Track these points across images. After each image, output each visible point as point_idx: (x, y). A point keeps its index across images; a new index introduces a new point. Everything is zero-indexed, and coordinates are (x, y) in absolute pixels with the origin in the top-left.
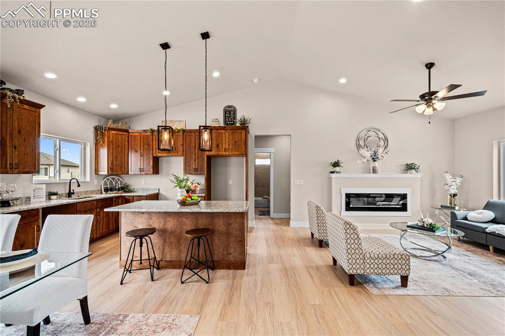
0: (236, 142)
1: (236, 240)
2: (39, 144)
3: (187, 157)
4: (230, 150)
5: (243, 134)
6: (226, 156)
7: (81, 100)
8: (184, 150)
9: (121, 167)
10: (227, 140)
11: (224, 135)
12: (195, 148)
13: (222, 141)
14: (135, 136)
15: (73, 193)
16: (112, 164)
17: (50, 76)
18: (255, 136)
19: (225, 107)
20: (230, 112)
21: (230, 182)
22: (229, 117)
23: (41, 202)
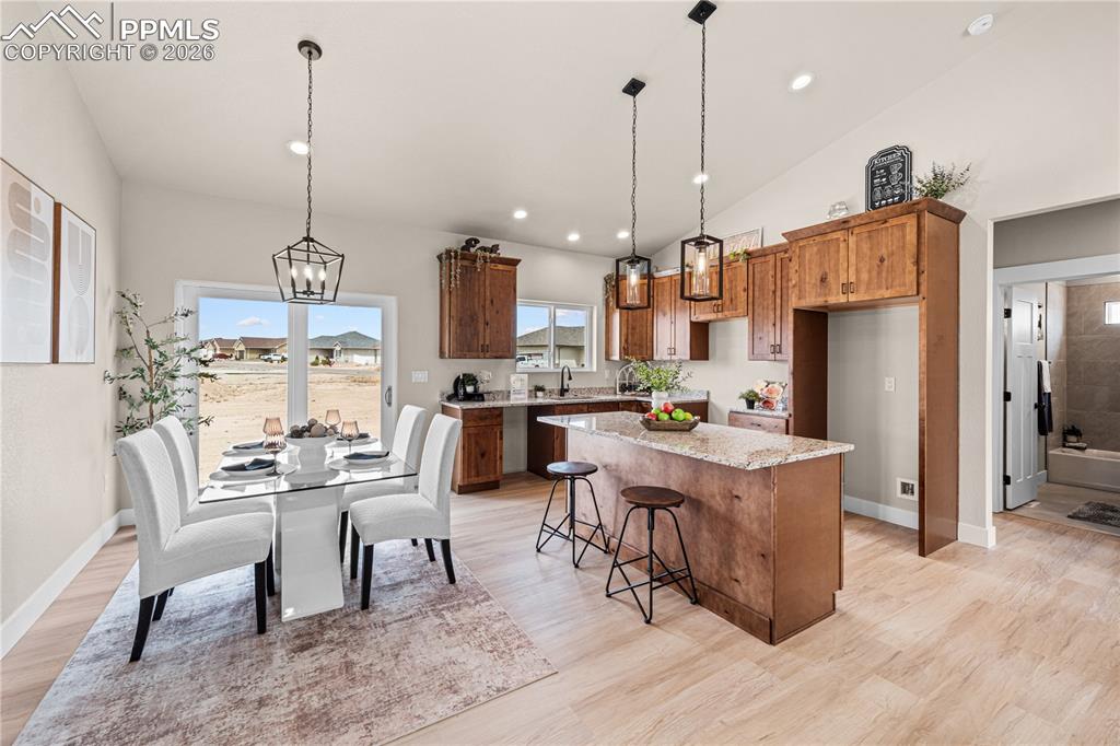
0: (882, 260)
1: (751, 546)
2: (515, 316)
3: (756, 318)
4: (863, 288)
5: (908, 230)
6: (871, 306)
7: (574, 237)
8: (750, 300)
9: (641, 346)
10: (853, 258)
11: (842, 245)
12: (774, 292)
13: (837, 264)
14: (663, 283)
15: (567, 390)
16: (626, 341)
17: (520, 215)
18: (998, 225)
19: (871, 160)
20: (887, 169)
21: (889, 384)
22: (883, 186)
23: (521, 399)
